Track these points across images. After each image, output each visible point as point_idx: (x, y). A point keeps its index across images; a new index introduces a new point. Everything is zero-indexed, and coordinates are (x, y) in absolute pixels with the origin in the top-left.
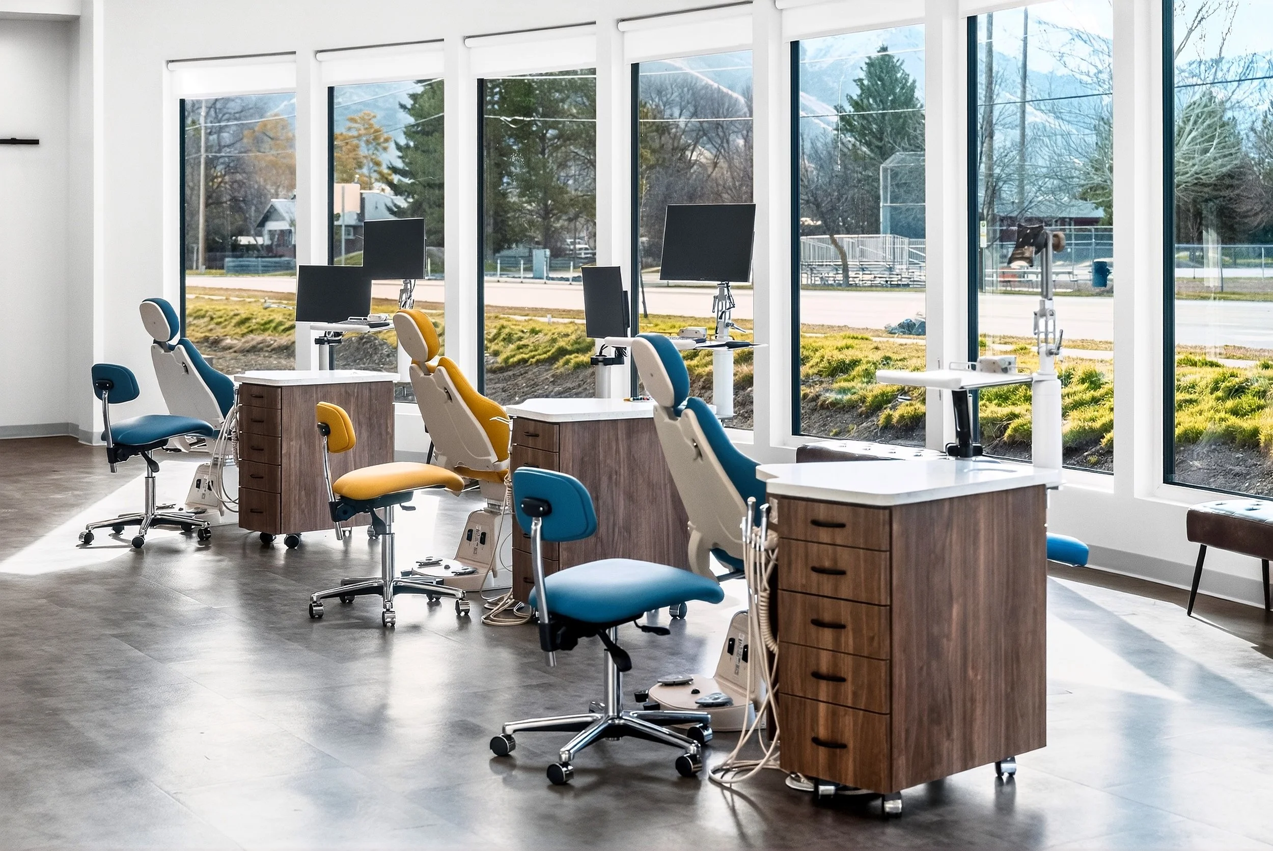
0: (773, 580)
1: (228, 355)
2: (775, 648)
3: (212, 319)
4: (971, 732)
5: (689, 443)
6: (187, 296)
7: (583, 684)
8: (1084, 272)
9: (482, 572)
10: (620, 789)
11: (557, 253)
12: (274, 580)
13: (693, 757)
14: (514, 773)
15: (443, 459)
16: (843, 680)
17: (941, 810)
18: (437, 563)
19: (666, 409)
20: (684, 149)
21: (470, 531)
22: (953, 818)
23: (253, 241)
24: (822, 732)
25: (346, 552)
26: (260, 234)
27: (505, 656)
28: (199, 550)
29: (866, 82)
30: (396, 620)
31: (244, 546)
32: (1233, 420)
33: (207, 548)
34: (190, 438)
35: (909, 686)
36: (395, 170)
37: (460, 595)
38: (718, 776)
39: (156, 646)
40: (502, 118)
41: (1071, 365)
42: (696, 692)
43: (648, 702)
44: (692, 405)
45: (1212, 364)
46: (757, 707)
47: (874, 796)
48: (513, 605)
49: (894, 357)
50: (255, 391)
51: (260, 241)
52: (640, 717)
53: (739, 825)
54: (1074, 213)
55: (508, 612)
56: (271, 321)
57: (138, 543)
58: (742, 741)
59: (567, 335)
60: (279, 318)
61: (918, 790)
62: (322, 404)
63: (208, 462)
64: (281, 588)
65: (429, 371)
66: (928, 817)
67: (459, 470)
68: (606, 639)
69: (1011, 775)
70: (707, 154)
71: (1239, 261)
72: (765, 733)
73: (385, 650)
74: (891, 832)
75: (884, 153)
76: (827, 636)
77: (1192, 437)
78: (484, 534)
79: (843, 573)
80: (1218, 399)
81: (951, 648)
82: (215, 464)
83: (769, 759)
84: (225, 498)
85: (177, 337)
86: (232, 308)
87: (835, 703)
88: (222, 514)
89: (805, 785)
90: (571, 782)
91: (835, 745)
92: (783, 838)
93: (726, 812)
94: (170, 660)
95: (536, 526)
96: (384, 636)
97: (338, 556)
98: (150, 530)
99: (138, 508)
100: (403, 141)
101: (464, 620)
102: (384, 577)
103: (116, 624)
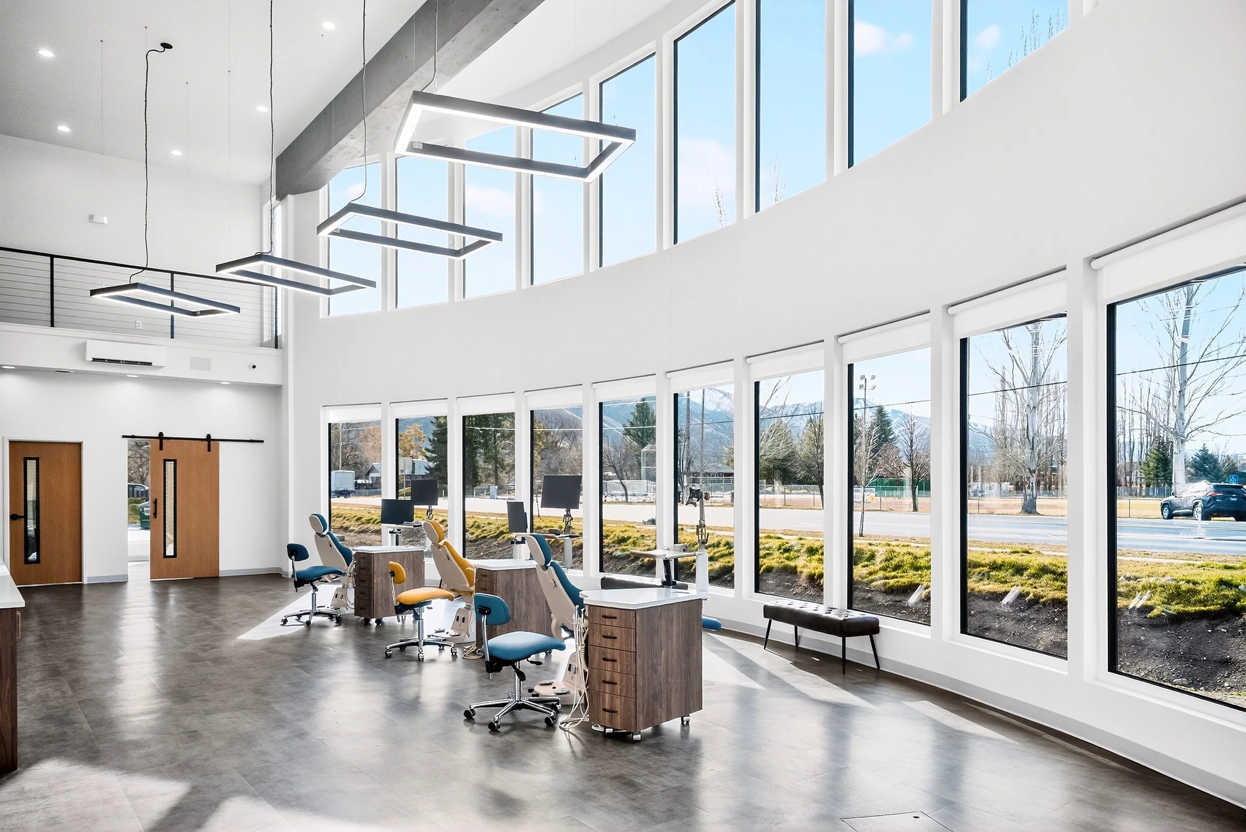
0: (586, 641)
1: (352, 534)
2: (587, 670)
3: (345, 518)
4: (670, 703)
5: (551, 581)
6: (332, 507)
7: (506, 685)
8: (727, 497)
9: (463, 634)
10: (520, 732)
11: (500, 488)
12: (370, 640)
13: (552, 717)
14: (475, 725)
15: (445, 586)
16: (616, 684)
17: (659, 738)
18: (443, 631)
19: (542, 566)
20: (556, 443)
21: (458, 617)
22: (662, 742)
23: (364, 482)
24: (607, 707)
25: (403, 626)
26: (367, 478)
27: (473, 674)
28: (336, 626)
29: (636, 414)
30: (424, 657)
31: (357, 624)
32: (787, 562)
33: (340, 625)
34: (332, 576)
35: (644, 685)
36: (428, 450)
37: (453, 646)
38: (563, 726)
39: (316, 671)
40: (476, 428)
41: (720, 538)
42: (554, 688)
43: (533, 693)
44: (553, 565)
45: (779, 538)
46: (580, 695)
47: (630, 733)
48: (477, 650)
49: (645, 535)
50: (362, 556)
51: (367, 482)
52: (530, 700)
53: (571, 747)
54: (724, 471)
55: (474, 653)
56: (372, 519)
57: (308, 623)
58: (573, 710)
59: (504, 525)
60: (375, 517)
61: (649, 730)
62: (391, 562)
63: (341, 586)
64: (374, 643)
65: (439, 547)
66: (652, 741)
67: (453, 590)
68: (514, 667)
69: (688, 722)
70: (567, 444)
71: (792, 491)
72: (583, 706)
73: (419, 671)
74: (636, 748)
75: (644, 445)
76: (609, 664)
77: (769, 570)
78: (464, 618)
79: (616, 638)
80: (780, 553)
81: (661, 669)
82: (343, 587)
83: (585, 718)
84: (348, 603)
85: (327, 530)
86: (354, 513)
87: (612, 693)
88: (347, 609)
89: (601, 729)
90: (499, 730)
91: (612, 711)
92: (590, 752)
93: (566, 742)
94: (322, 677)
95: (484, 619)
96: (419, 665)
97: (399, 628)
98: (313, 617)
99: (309, 608)
100: (431, 437)
101: (454, 656)
102: (419, 638)
103: (297, 661)
